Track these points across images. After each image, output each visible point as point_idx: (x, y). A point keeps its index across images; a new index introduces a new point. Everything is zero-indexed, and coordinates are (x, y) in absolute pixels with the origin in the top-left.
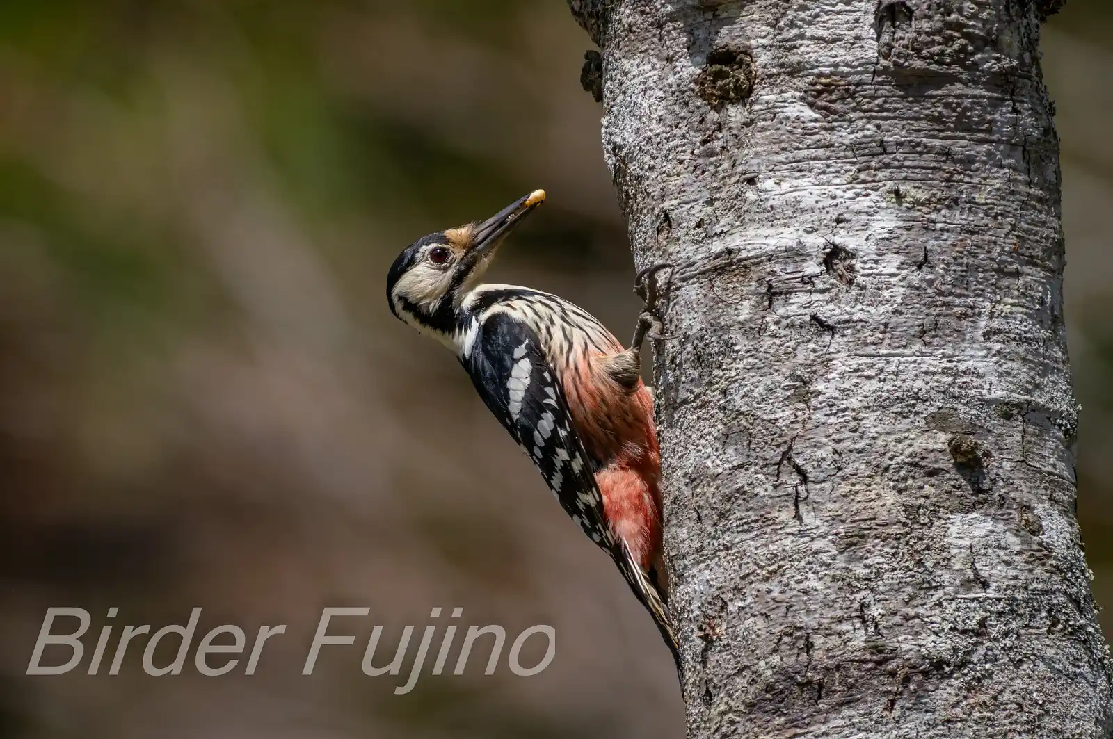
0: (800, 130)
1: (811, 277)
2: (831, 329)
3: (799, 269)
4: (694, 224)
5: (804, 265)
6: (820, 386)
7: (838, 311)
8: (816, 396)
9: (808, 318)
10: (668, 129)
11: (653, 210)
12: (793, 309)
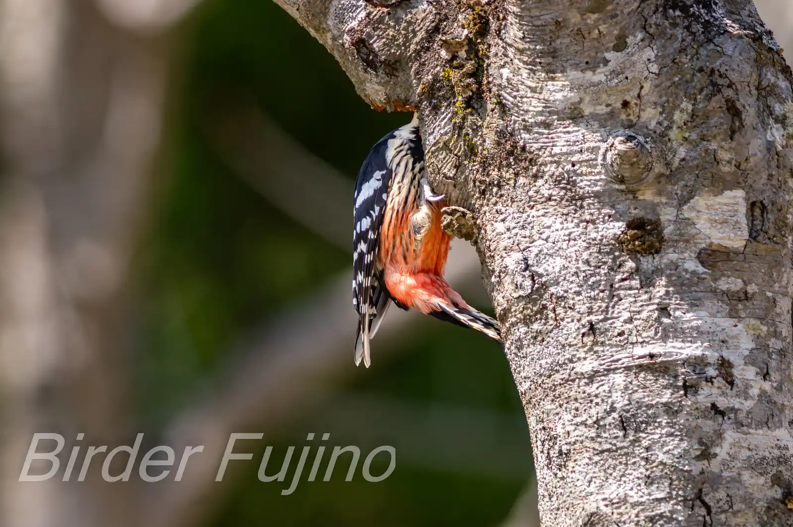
0: (696, 279)
1: (712, 378)
2: (722, 414)
3: (703, 372)
4: (616, 334)
5: (706, 369)
6: (717, 450)
7: (726, 402)
8: (715, 457)
9: (709, 405)
10: (592, 268)
11: (579, 320)
12: (700, 398)
